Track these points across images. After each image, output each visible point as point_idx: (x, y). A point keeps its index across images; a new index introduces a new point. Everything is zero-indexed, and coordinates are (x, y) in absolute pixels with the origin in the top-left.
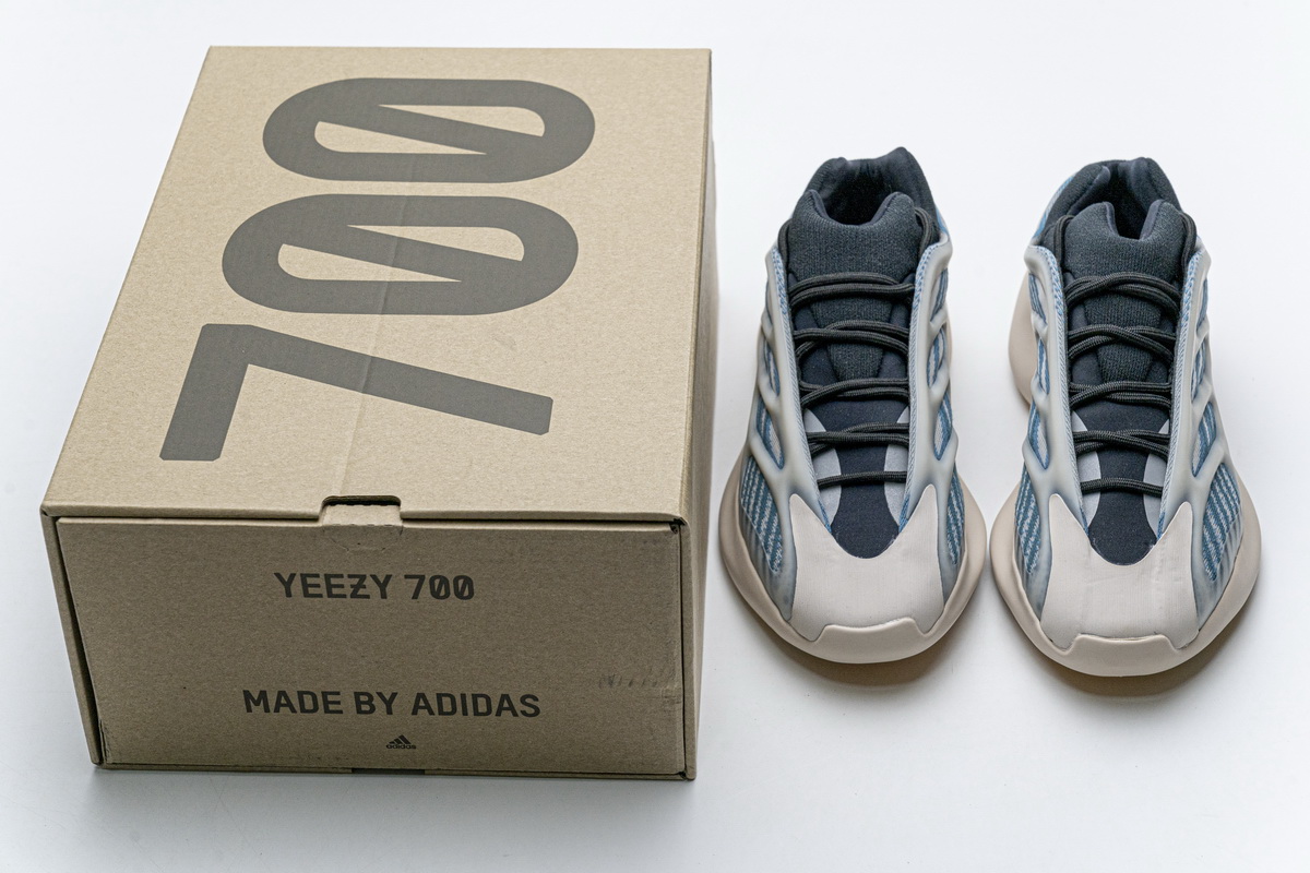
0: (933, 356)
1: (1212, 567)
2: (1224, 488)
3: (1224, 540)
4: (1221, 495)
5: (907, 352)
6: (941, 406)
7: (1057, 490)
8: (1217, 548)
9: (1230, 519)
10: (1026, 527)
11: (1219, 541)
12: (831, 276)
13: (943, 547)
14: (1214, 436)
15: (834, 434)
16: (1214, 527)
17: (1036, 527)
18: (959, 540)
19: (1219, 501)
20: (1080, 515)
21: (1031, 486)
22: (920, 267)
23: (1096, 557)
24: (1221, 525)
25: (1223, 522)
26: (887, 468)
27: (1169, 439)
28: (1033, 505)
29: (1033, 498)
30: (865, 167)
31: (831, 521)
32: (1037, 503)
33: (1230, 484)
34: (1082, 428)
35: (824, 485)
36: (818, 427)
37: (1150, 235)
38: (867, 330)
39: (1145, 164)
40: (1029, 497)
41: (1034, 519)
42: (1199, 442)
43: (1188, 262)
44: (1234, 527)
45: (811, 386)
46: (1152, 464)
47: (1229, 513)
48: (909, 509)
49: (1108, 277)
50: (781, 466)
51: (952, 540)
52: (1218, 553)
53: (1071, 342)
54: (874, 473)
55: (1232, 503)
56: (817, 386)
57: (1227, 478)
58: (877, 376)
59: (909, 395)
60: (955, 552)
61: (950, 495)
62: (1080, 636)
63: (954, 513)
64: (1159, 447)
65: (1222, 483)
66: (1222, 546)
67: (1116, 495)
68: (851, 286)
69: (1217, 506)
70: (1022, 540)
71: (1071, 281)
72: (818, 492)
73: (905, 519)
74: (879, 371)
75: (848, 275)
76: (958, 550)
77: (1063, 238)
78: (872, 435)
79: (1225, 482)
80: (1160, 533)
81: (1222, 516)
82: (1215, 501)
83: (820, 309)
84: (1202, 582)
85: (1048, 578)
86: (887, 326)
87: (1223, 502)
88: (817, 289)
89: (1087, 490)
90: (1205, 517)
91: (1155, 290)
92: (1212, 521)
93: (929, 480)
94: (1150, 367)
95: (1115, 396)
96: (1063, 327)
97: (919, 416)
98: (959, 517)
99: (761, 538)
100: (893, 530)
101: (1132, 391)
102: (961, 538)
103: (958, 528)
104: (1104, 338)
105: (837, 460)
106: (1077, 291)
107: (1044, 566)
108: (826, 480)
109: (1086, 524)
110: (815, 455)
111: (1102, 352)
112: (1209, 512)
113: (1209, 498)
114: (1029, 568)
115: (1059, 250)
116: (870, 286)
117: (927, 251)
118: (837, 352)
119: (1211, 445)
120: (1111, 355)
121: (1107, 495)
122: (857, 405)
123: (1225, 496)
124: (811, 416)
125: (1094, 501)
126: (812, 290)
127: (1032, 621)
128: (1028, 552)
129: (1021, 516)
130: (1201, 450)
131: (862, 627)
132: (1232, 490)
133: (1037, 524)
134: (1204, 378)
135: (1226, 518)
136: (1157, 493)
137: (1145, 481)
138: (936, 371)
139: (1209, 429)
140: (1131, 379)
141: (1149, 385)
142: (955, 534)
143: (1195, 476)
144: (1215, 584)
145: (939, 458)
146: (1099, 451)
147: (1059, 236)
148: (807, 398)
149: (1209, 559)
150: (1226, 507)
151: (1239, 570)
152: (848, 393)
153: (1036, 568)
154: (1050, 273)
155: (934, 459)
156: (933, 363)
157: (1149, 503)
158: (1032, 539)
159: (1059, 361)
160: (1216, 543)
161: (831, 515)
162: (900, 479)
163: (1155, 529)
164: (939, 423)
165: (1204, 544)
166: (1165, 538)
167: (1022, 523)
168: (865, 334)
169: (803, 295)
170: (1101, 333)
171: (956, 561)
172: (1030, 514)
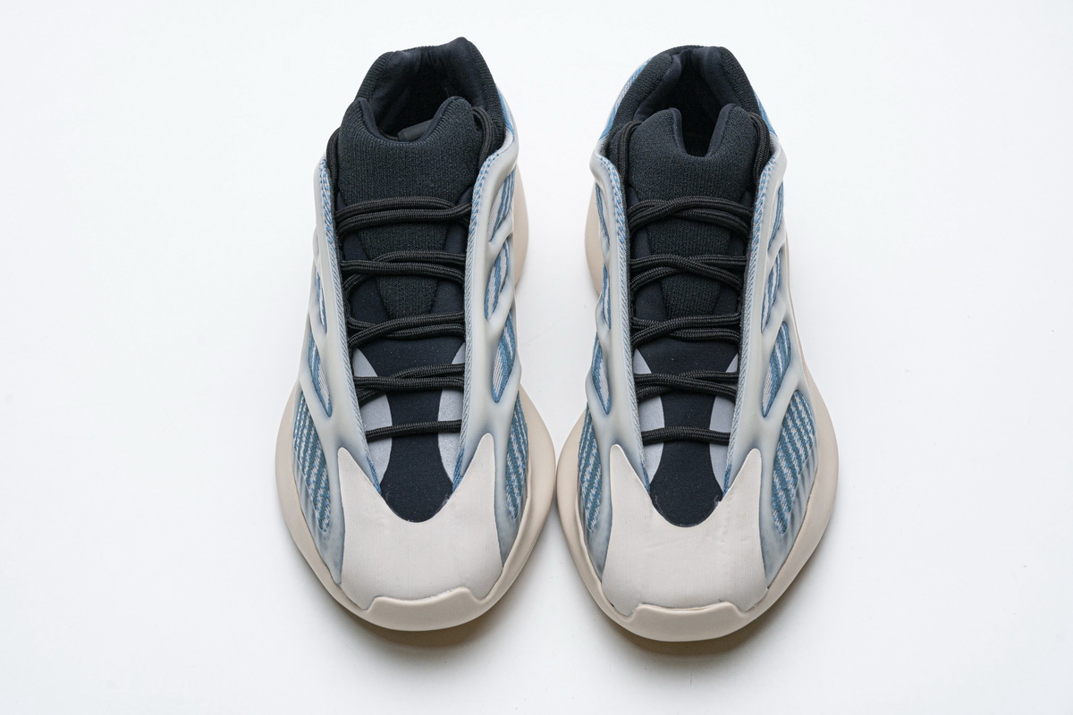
0: (493, 280)
1: (782, 519)
2: (798, 422)
3: (795, 485)
4: (794, 431)
5: (464, 282)
6: (501, 337)
7: (618, 441)
8: (788, 496)
9: (803, 457)
10: (587, 477)
11: (790, 486)
12: (379, 202)
13: (501, 503)
14: (788, 363)
15: (383, 380)
16: (786, 471)
17: (597, 478)
18: (520, 490)
19: (791, 438)
20: (641, 470)
21: (593, 429)
22: (477, 184)
23: (658, 519)
24: (792, 468)
25: (795, 463)
26: (441, 418)
27: (737, 378)
28: (594, 451)
29: (595, 444)
30: (426, 55)
31: (380, 479)
32: (598, 449)
33: (804, 415)
34: (645, 369)
35: (373, 437)
36: (367, 370)
37: (716, 153)
38: (418, 262)
39: (719, 55)
40: (591, 442)
41: (595, 469)
42: (770, 375)
43: (760, 174)
44: (808, 466)
45: (361, 324)
46: (719, 407)
47: (802, 452)
48: (462, 464)
49: (672, 202)
50: (329, 414)
51: (512, 493)
52: (789, 501)
53: (633, 272)
54: (427, 424)
55: (805, 438)
56: (366, 324)
57: (801, 407)
58: (429, 312)
59: (464, 330)
60: (515, 506)
61: (510, 439)
62: (642, 607)
63: (514, 459)
64: (728, 388)
65: (796, 415)
66: (793, 491)
67: (680, 446)
68: (400, 213)
69: (789, 445)
70: (584, 490)
71: (636, 203)
72: (367, 448)
73: (459, 476)
74: (432, 306)
75: (397, 200)
76: (518, 501)
77: (628, 150)
78: (425, 380)
79: (799, 413)
80: (726, 487)
81: (794, 456)
82: (787, 440)
83: (367, 237)
84: (771, 538)
85: (608, 539)
86: (442, 255)
87: (796, 438)
88: (365, 216)
89: (649, 439)
90: (776, 461)
91: (722, 214)
92: (783, 464)
93: (486, 429)
94: (718, 299)
95: (679, 334)
96: (624, 256)
97: (476, 355)
98: (520, 462)
99: (310, 491)
100: (447, 488)
101: (697, 328)
102: (522, 487)
103: (518, 475)
104: (668, 270)
105: (388, 408)
106: (639, 215)
107: (604, 525)
108: (376, 431)
109: (647, 481)
110: (362, 403)
111: (667, 284)
112: (780, 454)
113: (781, 438)
114: (590, 524)
115: (623, 163)
116: (422, 212)
117: (486, 164)
118: (387, 286)
119: (784, 374)
120: (675, 286)
121: (672, 446)
122: (409, 345)
123: (799, 430)
124: (361, 358)
125: (657, 452)
126: (359, 217)
127: (594, 582)
128: (589, 505)
129: (583, 461)
130: (773, 385)
131: (413, 599)
132: (807, 420)
133: (598, 474)
134: (779, 298)
135: (799, 457)
136: (723, 440)
137: (711, 429)
138: (496, 297)
139: (784, 353)
140: (697, 314)
141: (717, 319)
142: (515, 484)
143: (765, 416)
144: (786, 537)
145: (497, 401)
146: (663, 395)
147: (623, 148)
148: (355, 336)
149: (778, 509)
150: (799, 445)
151: (811, 511)
152: (400, 333)
153: (596, 526)
154: (612, 192)
155: (491, 403)
156: (492, 288)
157: (715, 453)
158: (593, 492)
159: (621, 295)
160: (786, 491)
161: (381, 471)
162: (454, 428)
163: (721, 482)
164: (499, 358)
165: (774, 494)
166: (731, 493)
167: (584, 472)
168: (416, 266)
169: (352, 222)
170: (665, 264)
171: (516, 515)
172: (592, 461)
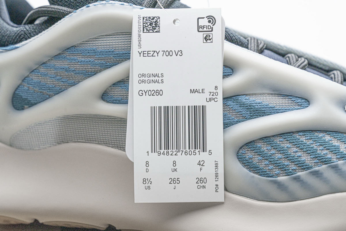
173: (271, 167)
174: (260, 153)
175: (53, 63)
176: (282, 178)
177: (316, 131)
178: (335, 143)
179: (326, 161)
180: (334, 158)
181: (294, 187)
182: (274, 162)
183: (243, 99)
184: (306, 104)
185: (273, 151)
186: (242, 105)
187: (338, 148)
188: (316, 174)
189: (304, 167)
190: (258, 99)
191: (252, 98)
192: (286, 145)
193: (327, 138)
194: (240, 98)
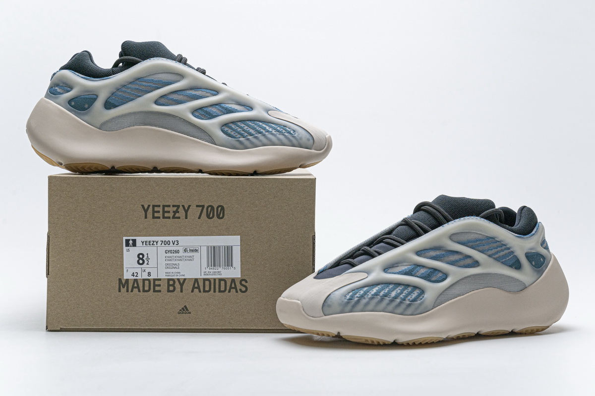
173: (236, 134)
174: (231, 128)
175: (130, 86)
176: (241, 139)
177: (256, 121)
178: (264, 126)
179: (260, 133)
180: (264, 132)
181: (247, 143)
182: (239, 133)
183: (223, 105)
184: (251, 109)
185: (237, 128)
186: (223, 108)
187: (265, 128)
188: (256, 137)
189: (251, 135)
190: (230, 106)
191: (227, 105)
192: (243, 125)
193: (261, 124)
194: (222, 105)
